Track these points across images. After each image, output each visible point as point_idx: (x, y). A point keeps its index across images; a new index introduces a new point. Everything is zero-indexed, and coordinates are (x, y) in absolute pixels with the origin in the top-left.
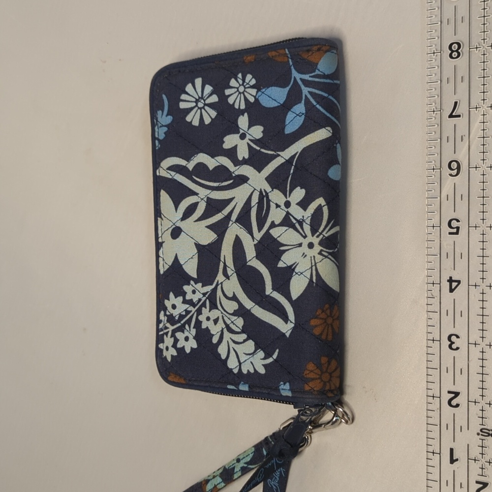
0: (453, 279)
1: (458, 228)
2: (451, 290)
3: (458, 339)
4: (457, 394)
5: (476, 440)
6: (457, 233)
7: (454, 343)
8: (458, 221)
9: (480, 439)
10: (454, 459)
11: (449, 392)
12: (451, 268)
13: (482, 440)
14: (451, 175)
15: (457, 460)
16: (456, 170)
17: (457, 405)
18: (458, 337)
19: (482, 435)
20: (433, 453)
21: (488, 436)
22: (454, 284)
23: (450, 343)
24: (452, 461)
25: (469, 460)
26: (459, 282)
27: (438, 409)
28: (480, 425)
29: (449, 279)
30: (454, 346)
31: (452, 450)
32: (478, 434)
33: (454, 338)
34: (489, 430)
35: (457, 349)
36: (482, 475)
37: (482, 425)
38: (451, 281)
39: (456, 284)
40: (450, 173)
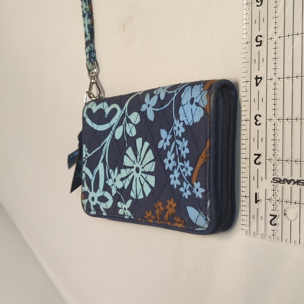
0: (258, 77)
1: (261, 41)
2: (257, 85)
3: (260, 117)
4: (259, 155)
5: (270, 186)
6: (260, 45)
7: (258, 120)
8: (261, 36)
9: (272, 185)
10: (258, 200)
11: (255, 155)
12: (257, 70)
13: (274, 185)
14: (258, 6)
15: (259, 201)
16: (260, 2)
17: (260, 163)
18: (260, 116)
19: (273, 182)
20: (246, 197)
21: (277, 182)
22: (259, 80)
23: (256, 121)
24: (257, 201)
25: (266, 200)
26: (261, 78)
27: (248, 167)
28: (272, 175)
29: (255, 77)
30: (258, 123)
31: (256, 194)
32: (271, 182)
33: (258, 117)
34: (278, 179)
35: (260, 124)
36: (273, 210)
37: (274, 175)
38: (257, 78)
39: (260, 80)
40: (257, 5)
